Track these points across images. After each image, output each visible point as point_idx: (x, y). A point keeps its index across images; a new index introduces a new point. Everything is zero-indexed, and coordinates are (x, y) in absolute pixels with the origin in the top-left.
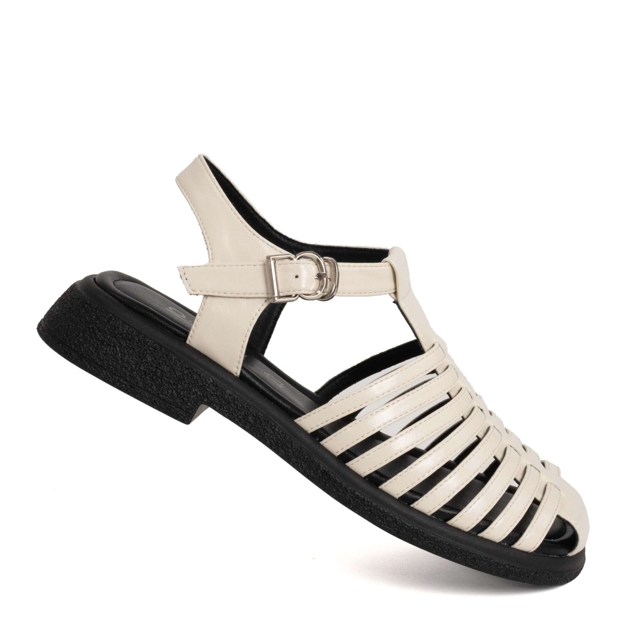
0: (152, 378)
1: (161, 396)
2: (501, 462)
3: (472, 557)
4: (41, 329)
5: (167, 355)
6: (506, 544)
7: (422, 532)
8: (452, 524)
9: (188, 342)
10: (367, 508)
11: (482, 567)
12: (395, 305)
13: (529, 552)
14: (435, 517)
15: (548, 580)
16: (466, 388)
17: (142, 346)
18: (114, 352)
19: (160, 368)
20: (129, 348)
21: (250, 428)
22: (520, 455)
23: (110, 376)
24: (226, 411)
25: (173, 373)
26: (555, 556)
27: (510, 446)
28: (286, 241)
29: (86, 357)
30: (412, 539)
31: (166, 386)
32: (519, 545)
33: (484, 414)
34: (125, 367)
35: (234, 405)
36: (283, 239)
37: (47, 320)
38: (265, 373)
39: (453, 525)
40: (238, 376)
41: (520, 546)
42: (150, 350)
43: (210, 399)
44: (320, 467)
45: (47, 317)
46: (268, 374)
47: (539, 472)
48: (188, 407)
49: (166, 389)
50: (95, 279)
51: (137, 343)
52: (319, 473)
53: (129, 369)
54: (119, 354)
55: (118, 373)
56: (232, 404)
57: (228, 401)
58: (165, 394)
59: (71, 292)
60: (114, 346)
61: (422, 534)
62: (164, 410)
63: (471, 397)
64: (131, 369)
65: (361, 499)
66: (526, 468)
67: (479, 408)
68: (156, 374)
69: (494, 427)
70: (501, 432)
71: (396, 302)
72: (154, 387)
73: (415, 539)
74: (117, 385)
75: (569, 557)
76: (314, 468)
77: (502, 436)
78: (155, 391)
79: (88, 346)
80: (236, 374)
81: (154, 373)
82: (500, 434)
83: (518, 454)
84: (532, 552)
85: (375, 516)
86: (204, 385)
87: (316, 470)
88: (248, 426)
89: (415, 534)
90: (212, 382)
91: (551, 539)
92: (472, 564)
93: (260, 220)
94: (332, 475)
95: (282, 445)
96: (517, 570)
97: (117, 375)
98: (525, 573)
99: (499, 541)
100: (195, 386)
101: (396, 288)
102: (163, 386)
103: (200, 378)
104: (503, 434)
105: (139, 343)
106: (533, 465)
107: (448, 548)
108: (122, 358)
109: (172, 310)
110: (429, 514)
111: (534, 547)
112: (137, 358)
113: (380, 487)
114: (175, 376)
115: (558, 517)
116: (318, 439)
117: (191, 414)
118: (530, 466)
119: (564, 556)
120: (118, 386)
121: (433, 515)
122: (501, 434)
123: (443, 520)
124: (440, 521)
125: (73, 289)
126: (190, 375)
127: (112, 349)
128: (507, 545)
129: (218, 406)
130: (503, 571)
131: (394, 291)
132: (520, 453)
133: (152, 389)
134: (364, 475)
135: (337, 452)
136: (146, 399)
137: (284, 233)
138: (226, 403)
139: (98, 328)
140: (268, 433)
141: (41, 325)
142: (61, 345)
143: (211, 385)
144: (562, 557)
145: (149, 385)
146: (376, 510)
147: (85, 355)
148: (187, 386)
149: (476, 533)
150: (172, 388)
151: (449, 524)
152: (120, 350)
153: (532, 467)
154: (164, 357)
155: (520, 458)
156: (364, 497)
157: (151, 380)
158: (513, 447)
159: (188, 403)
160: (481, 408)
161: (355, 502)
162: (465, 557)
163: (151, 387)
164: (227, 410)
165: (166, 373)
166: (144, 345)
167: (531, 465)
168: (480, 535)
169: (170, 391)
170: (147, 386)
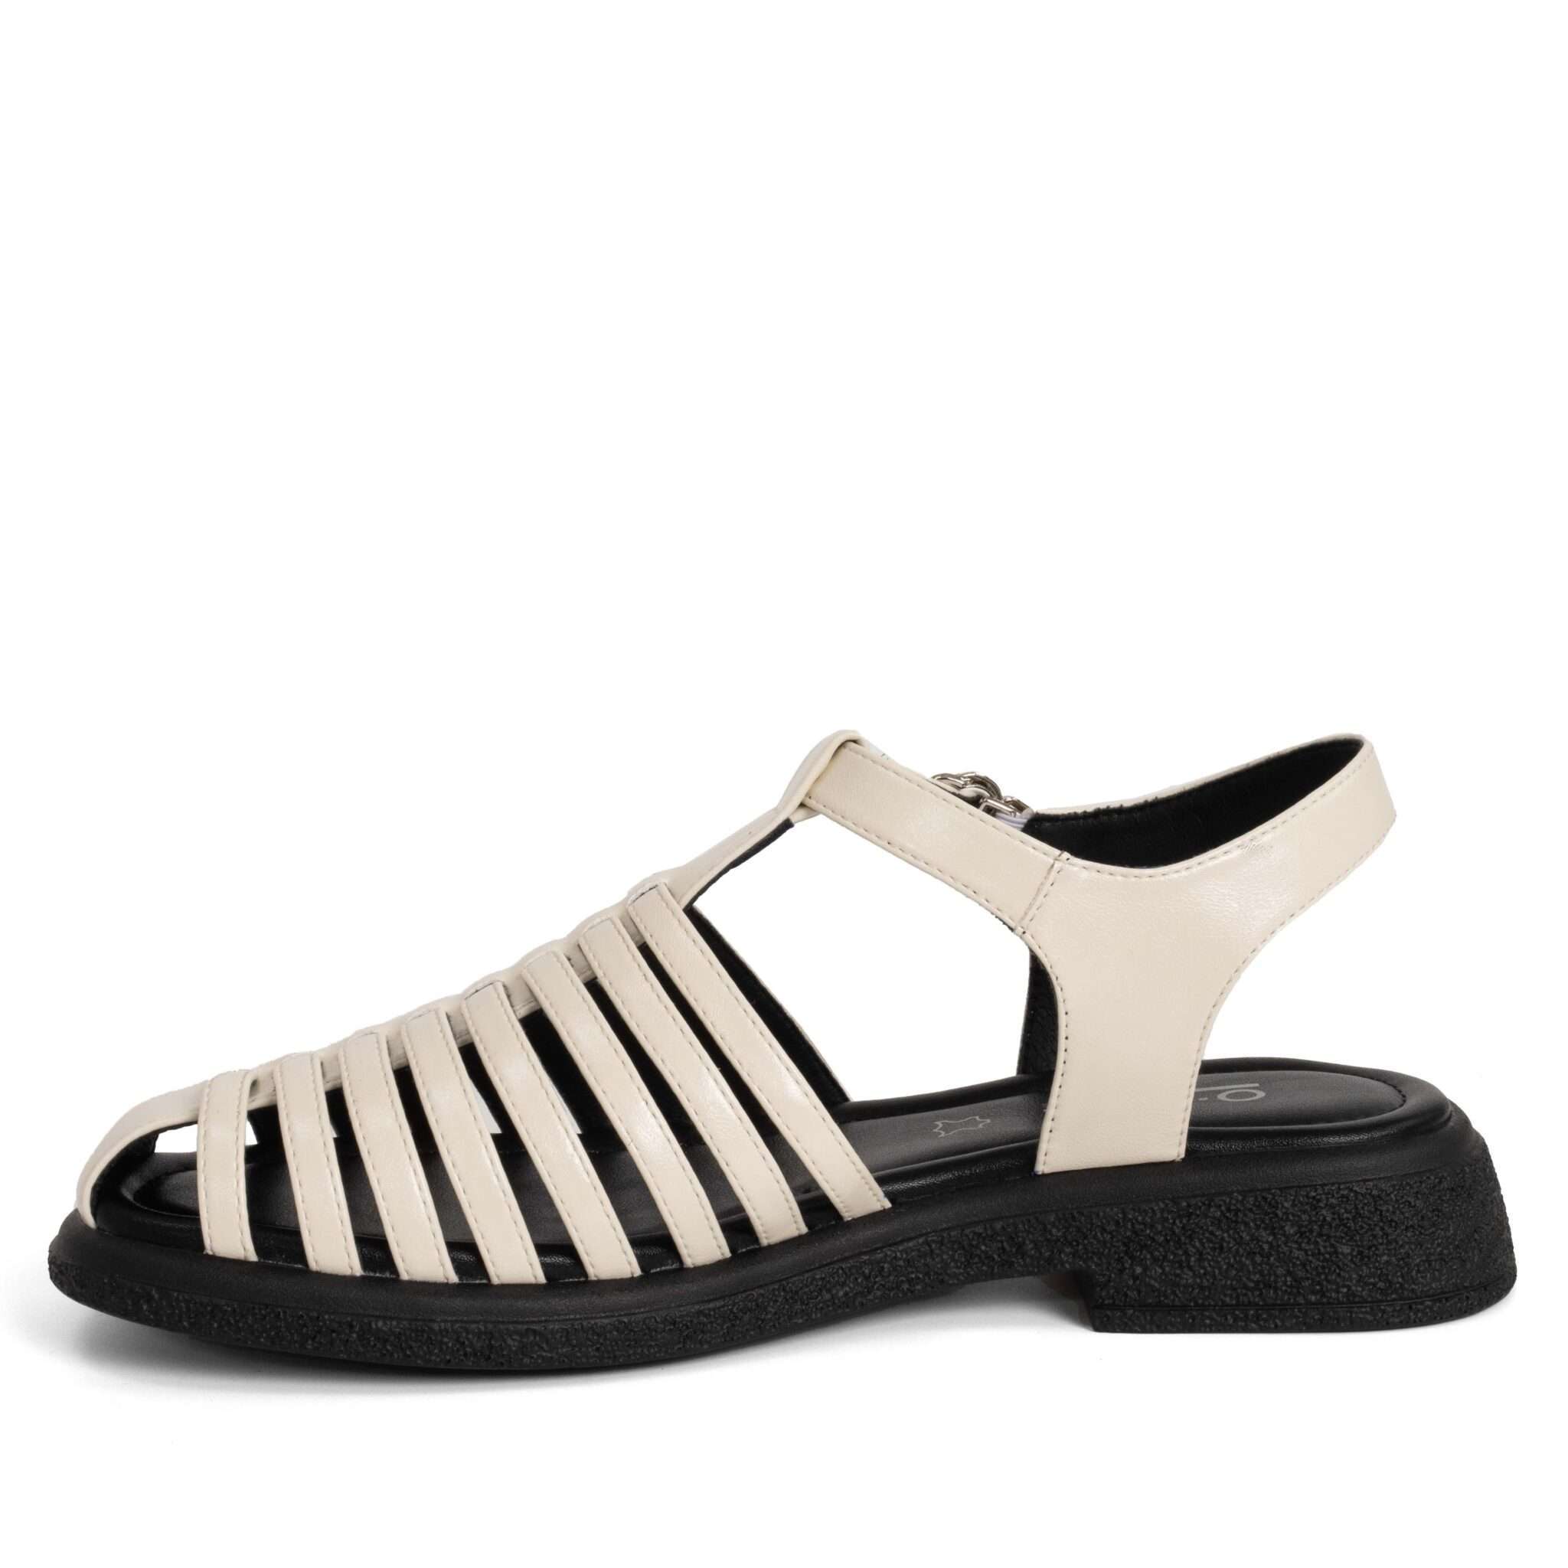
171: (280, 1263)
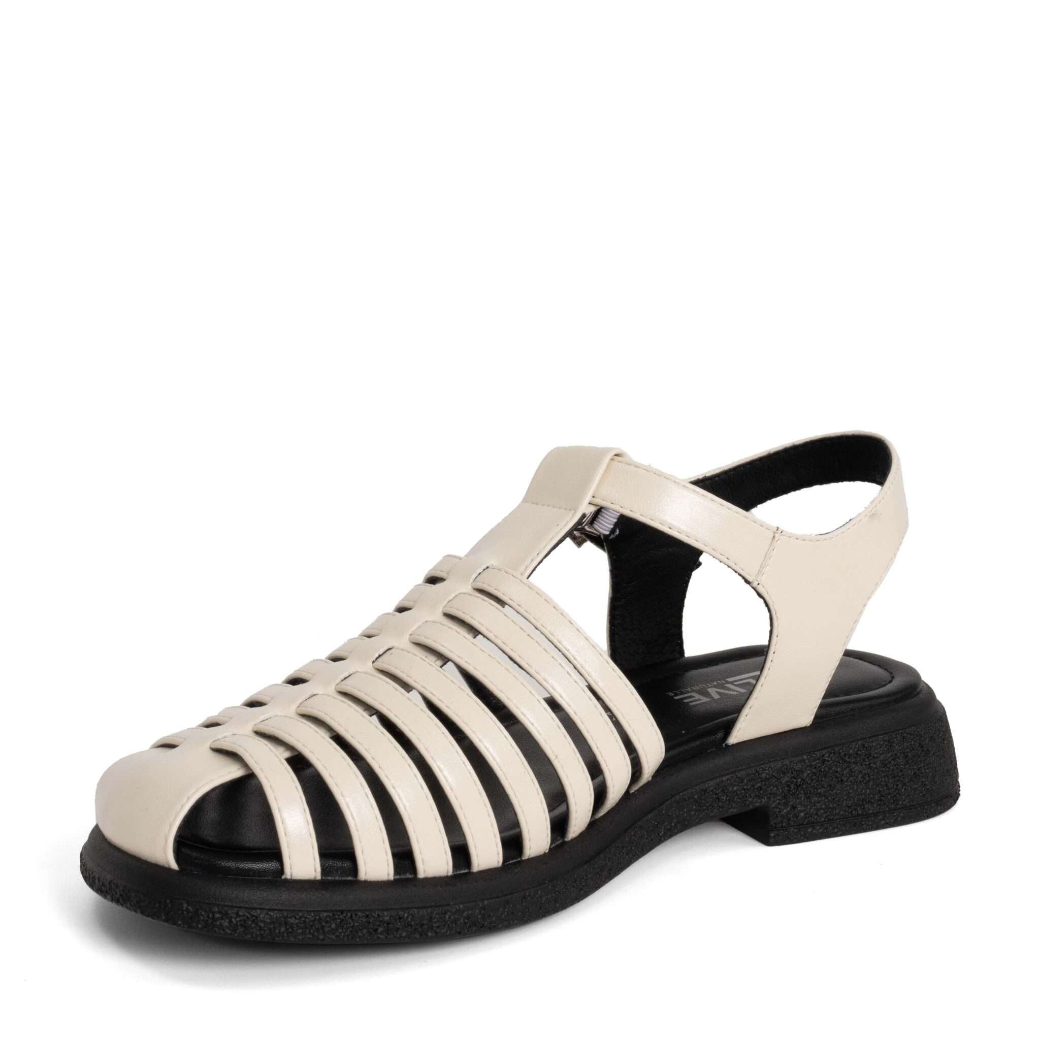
171: (337, 878)
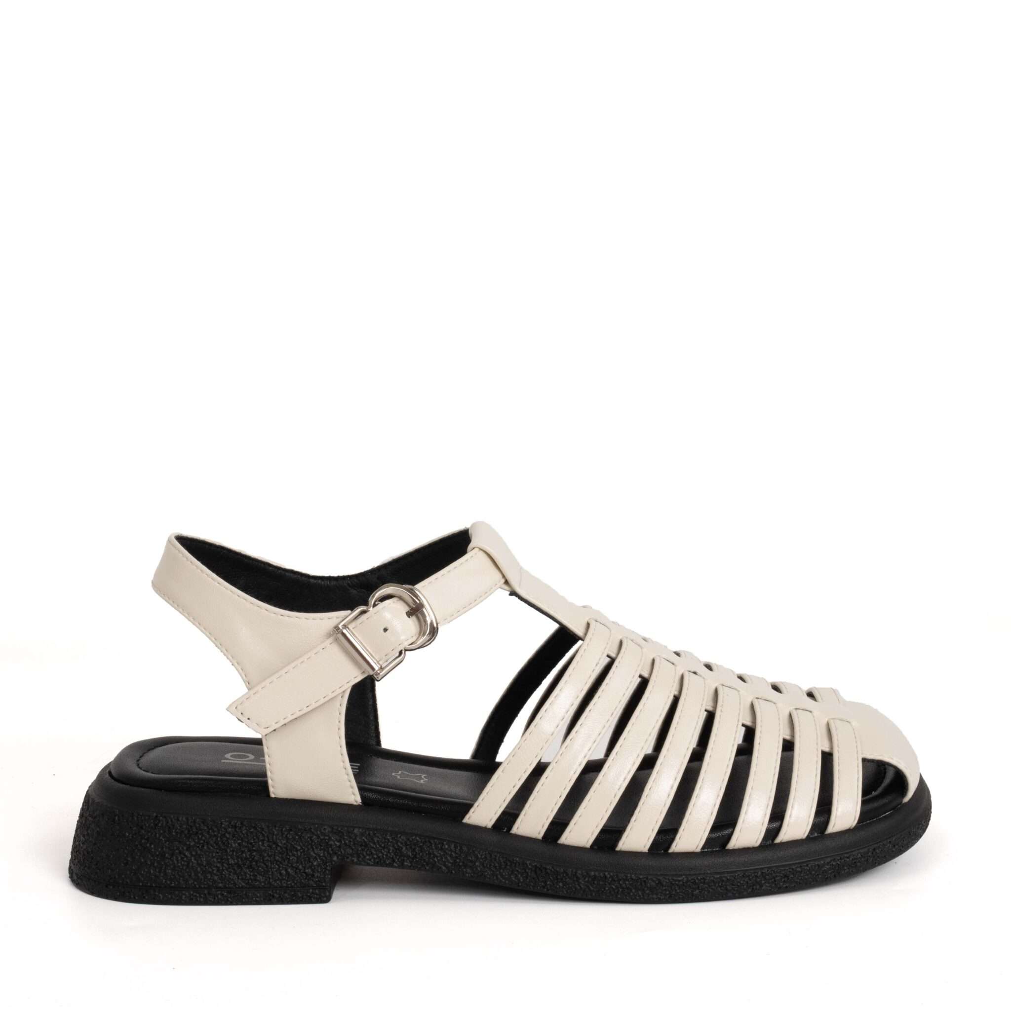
0: (250, 867)
1: (276, 884)
2: (755, 726)
3: (782, 875)
4: (75, 878)
5: (255, 828)
6: (816, 835)
7: (701, 879)
8: (734, 846)
9: (272, 795)
10: (614, 885)
11: (801, 882)
12: (514, 597)
13: (851, 828)
14: (708, 849)
15: (894, 850)
16: (659, 656)
17: (216, 833)
18: (184, 861)
19: (254, 848)
20: (201, 845)
21: (411, 862)
22: (774, 703)
23: (195, 894)
24: (368, 857)
25: (274, 846)
26: (887, 814)
27: (756, 700)
28: (333, 583)
29: (151, 886)
30: (693, 895)
31: (274, 868)
32: (833, 827)
33: (701, 676)
34: (210, 872)
35: (374, 843)
36: (328, 583)
37: (76, 861)
38: (393, 774)
39: (736, 847)
40: (361, 804)
41: (835, 827)
42: (229, 833)
43: (339, 853)
44: (527, 864)
45: (75, 856)
46: (398, 772)
47: (811, 712)
48: (317, 880)
49: (276, 871)
50: (110, 773)
51: (208, 833)
52: (529, 874)
53: (215, 872)
54: (191, 860)
55: (204, 884)
56: (372, 845)
57: (364, 844)
58: (279, 878)
59: (88, 809)
60: (180, 853)
61: (702, 881)
62: (289, 900)
63: (673, 664)
64: (218, 870)
65: (601, 877)
66: (790, 715)
67: (690, 671)
68: (253, 859)
69: (723, 685)
70: (734, 686)
71: (513, 593)
72: (260, 878)
73: (697, 891)
74: (211, 901)
75: (906, 803)
76: (520, 870)
77: (739, 691)
78: (263, 882)
79: (146, 870)
80: (356, 802)
81: (250, 859)
82: (735, 691)
83: (772, 704)
84: (855, 827)
85: (631, 891)
86: (322, 840)
87: (523, 871)
88: (407, 862)
89: (694, 886)
90: (330, 830)
91: (871, 794)
92: (787, 885)
93: (287, 573)
94: (548, 867)
95: (463, 863)
96: (848, 860)
97: (204, 888)
98: (860, 858)
99: (806, 835)
100: (312, 847)
101: (504, 576)
102: (270, 870)
103: (313, 833)
104: (739, 689)
105: (211, 831)
106: (798, 708)
107: (744, 880)
108: (198, 863)
109: (232, 758)
110: (699, 850)
111: (855, 818)
112: (218, 853)
113: (618, 849)
114: (279, 849)
115: (864, 760)
116: (506, 829)
117: (325, 886)
118: (794, 710)
119: (899, 806)
120: (213, 900)
121: (703, 848)
122: (736, 689)
123: (720, 848)
124: (716, 851)
125: (89, 803)
126: (297, 837)
127: (179, 858)
128: (819, 835)
129: (354, 857)
130: (830, 872)
131: (503, 581)
132: (774, 701)
133: (259, 881)
134: (588, 845)
135: (539, 833)
136: (257, 899)
137: (326, 574)
138: (363, 847)
139: (148, 839)
140: (437, 857)
141: (73, 872)
142: (111, 887)
143: (330, 835)
144: (898, 808)
145: (252, 877)
146: (627, 882)
147: (149, 884)
148: (301, 853)
149: (770, 841)
150: (284, 866)
151: (731, 849)
152: (191, 854)
153: (798, 710)
154: (252, 832)
155: (777, 707)
156: (605, 874)
157: (251, 870)
158: (760, 697)
159: (314, 874)
160: (693, 670)
161: (595, 886)
162: (773, 880)
163: (256, 880)
164: (369, 855)
165: (265, 851)
166: (219, 831)
167: (796, 709)
168: (778, 840)
169: (284, 872)
170: (250, 881)
